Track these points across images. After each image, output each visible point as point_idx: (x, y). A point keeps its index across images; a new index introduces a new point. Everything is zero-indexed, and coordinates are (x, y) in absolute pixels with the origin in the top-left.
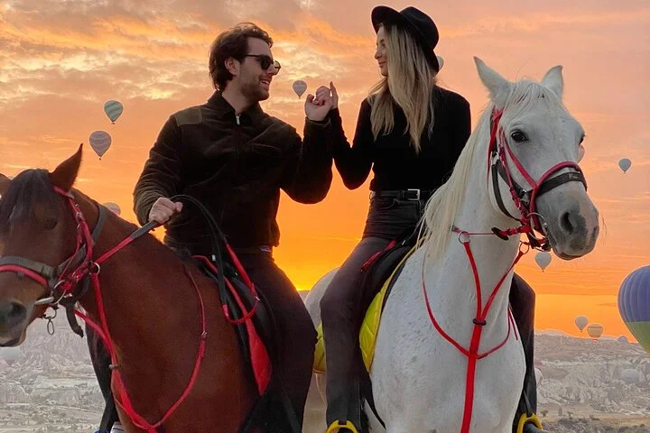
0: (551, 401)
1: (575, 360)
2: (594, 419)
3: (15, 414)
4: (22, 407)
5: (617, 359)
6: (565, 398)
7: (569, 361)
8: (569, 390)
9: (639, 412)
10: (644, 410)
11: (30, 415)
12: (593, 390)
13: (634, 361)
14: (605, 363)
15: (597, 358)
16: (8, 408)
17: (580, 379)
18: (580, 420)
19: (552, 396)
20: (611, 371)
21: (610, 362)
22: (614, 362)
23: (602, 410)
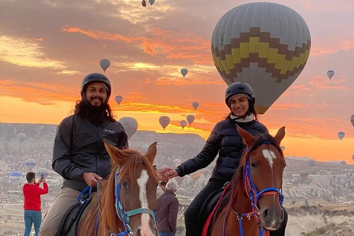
0: (302, 195)
1: (316, 174)
2: (320, 206)
3: (12, 196)
4: (16, 193)
5: (339, 173)
6: (310, 194)
7: (313, 174)
8: (312, 190)
9: (349, 203)
10: (352, 201)
11: (20, 197)
12: (325, 190)
13: (349, 175)
14: (333, 175)
15: (329, 173)
16: (9, 193)
17: (319, 184)
18: (313, 206)
19: (303, 193)
20: (336, 180)
21: (335, 175)
22: (338, 175)
23: (329, 201)
